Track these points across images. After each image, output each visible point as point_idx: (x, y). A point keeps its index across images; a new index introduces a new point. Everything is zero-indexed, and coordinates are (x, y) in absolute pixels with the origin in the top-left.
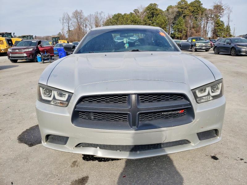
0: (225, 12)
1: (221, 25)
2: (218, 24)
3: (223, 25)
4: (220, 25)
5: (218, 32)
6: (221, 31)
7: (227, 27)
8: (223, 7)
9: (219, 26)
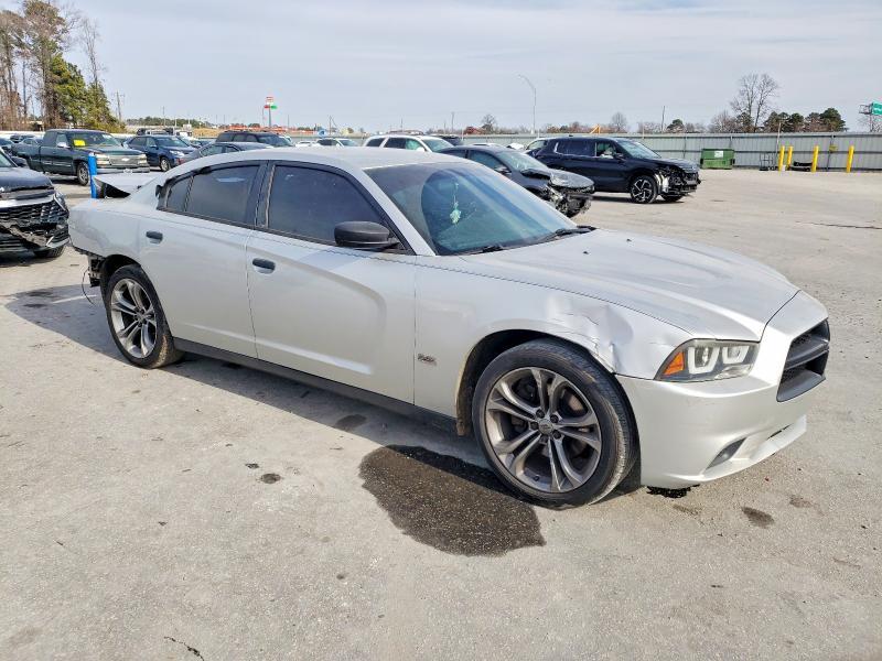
0: (73, 33)
1: (73, 78)
2: (59, 74)
3: (77, 79)
4: (70, 81)
5: (66, 104)
6: (78, 103)
7: (93, 87)
8: (61, 14)
9: (66, 81)
